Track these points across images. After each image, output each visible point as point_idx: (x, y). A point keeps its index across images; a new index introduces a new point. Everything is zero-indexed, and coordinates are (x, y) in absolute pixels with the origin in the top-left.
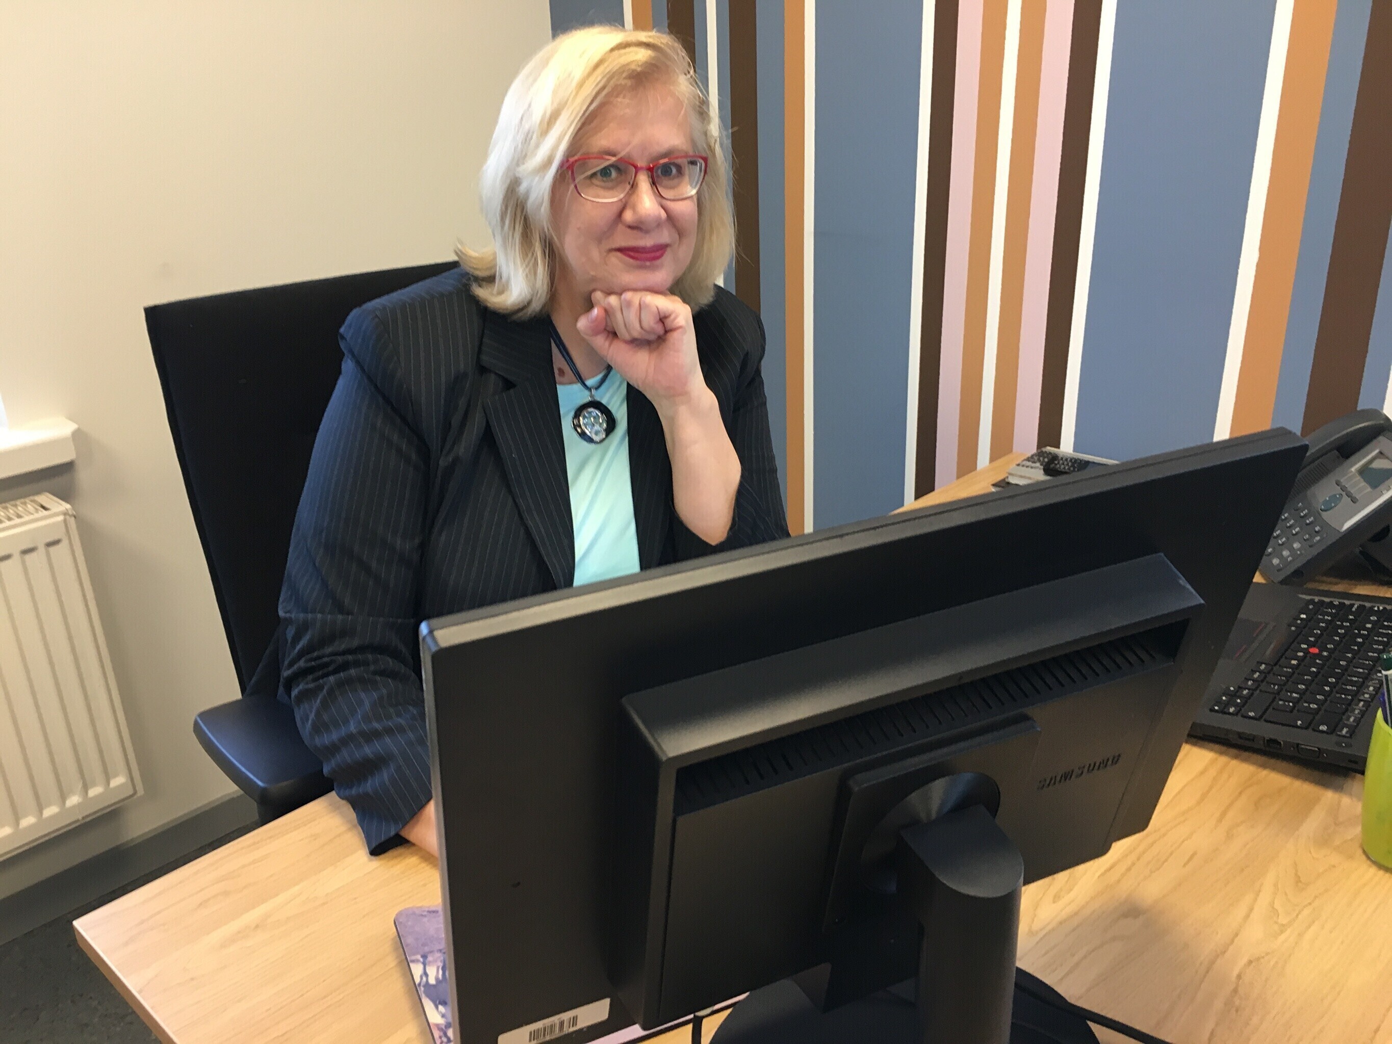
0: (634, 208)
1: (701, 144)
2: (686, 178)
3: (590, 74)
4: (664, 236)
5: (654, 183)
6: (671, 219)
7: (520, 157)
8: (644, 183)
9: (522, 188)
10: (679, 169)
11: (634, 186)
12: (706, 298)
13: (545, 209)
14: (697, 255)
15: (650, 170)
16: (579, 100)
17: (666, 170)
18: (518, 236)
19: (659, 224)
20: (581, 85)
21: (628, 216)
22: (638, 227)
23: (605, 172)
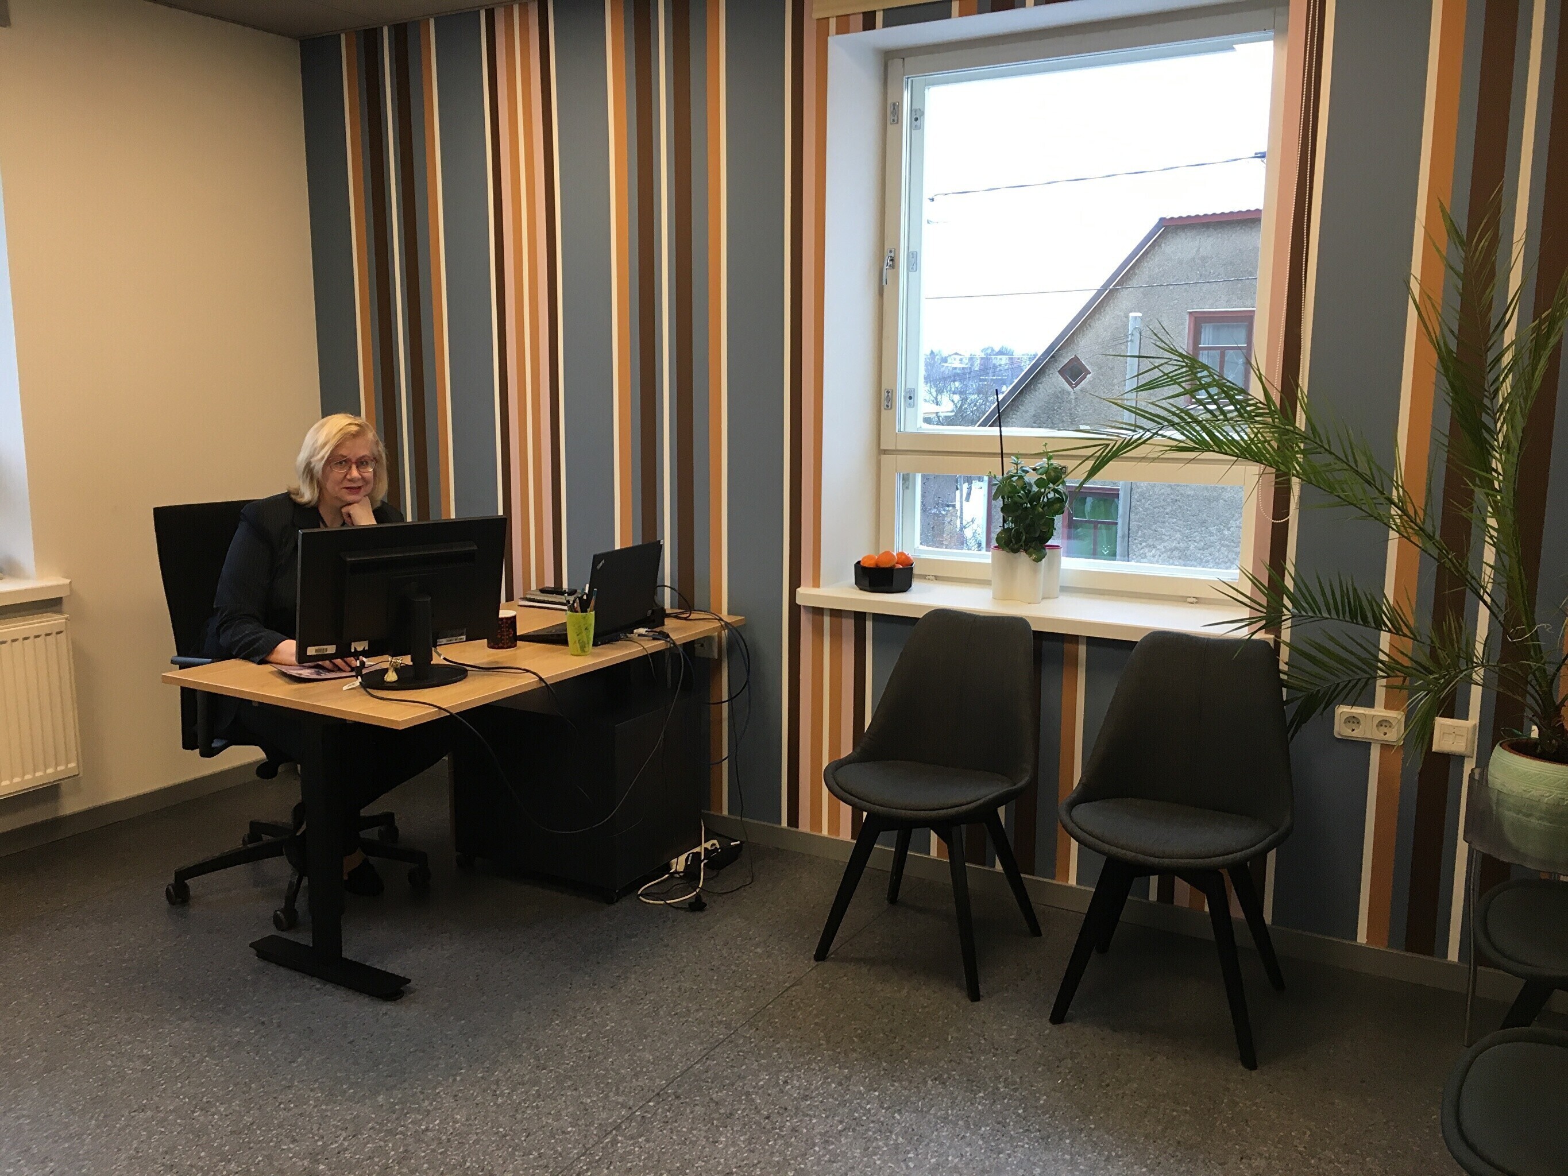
0: (351, 474)
1: (376, 453)
2: (369, 465)
3: (338, 432)
4: (360, 484)
5: (357, 467)
6: (363, 478)
7: (312, 456)
8: (354, 467)
9: (312, 465)
10: (367, 463)
11: (350, 467)
12: (378, 504)
13: (320, 472)
14: (373, 490)
15: (356, 463)
16: (334, 440)
17: (362, 463)
18: (309, 478)
19: (359, 479)
20: (336, 434)
21: (348, 477)
22: (351, 480)
23: (341, 463)
